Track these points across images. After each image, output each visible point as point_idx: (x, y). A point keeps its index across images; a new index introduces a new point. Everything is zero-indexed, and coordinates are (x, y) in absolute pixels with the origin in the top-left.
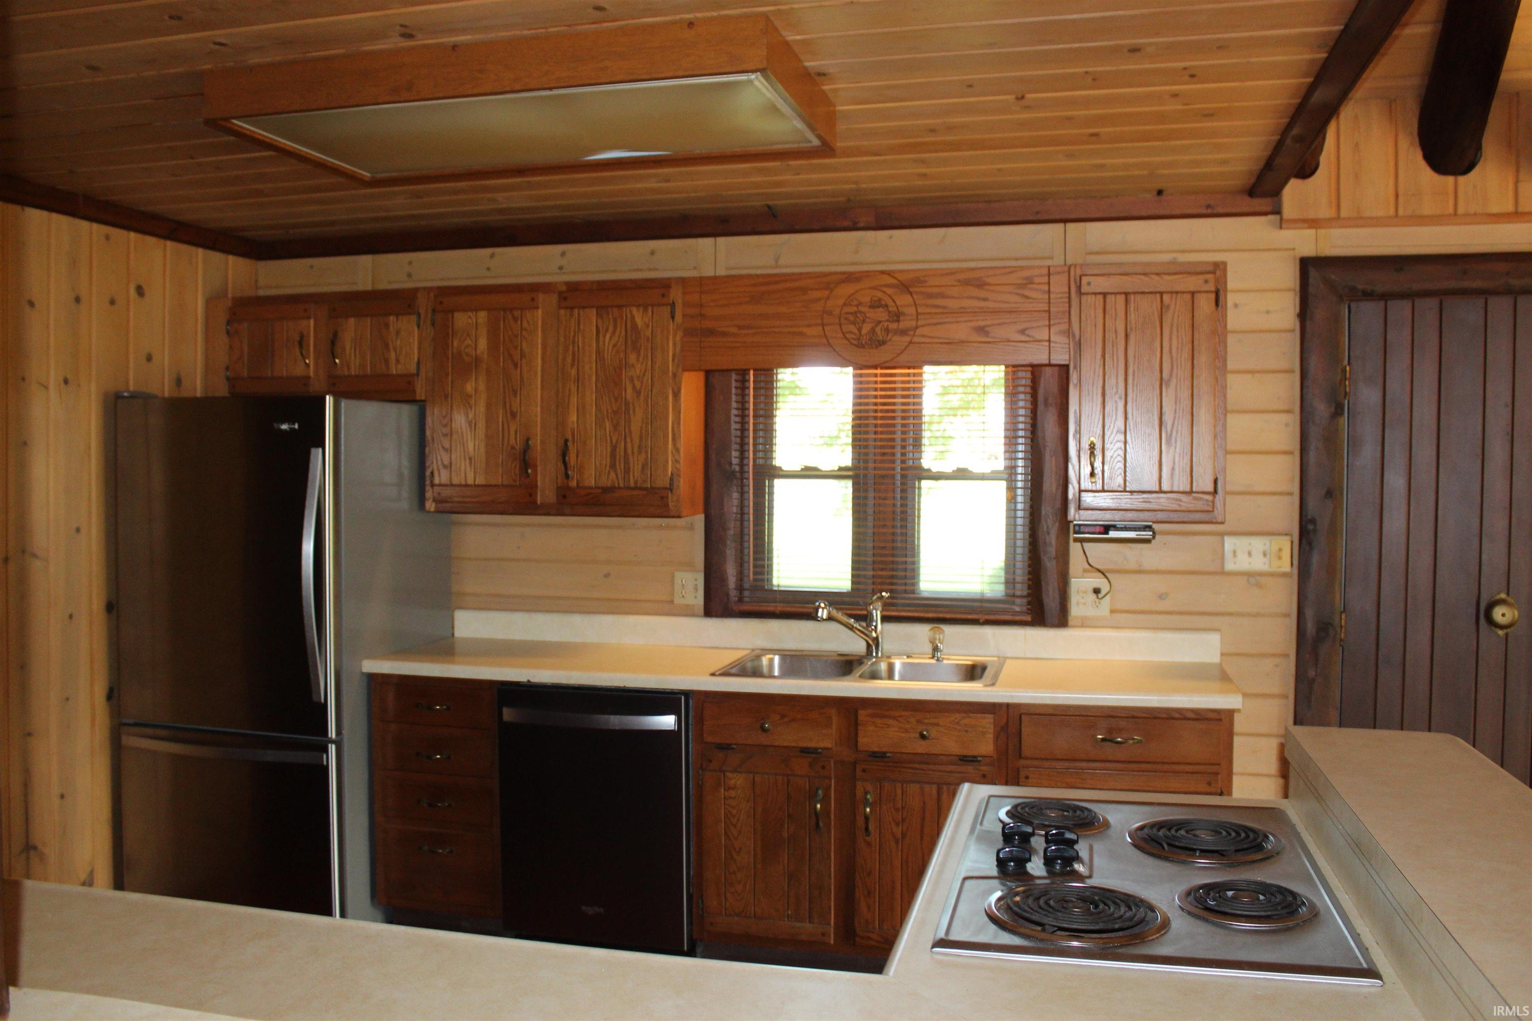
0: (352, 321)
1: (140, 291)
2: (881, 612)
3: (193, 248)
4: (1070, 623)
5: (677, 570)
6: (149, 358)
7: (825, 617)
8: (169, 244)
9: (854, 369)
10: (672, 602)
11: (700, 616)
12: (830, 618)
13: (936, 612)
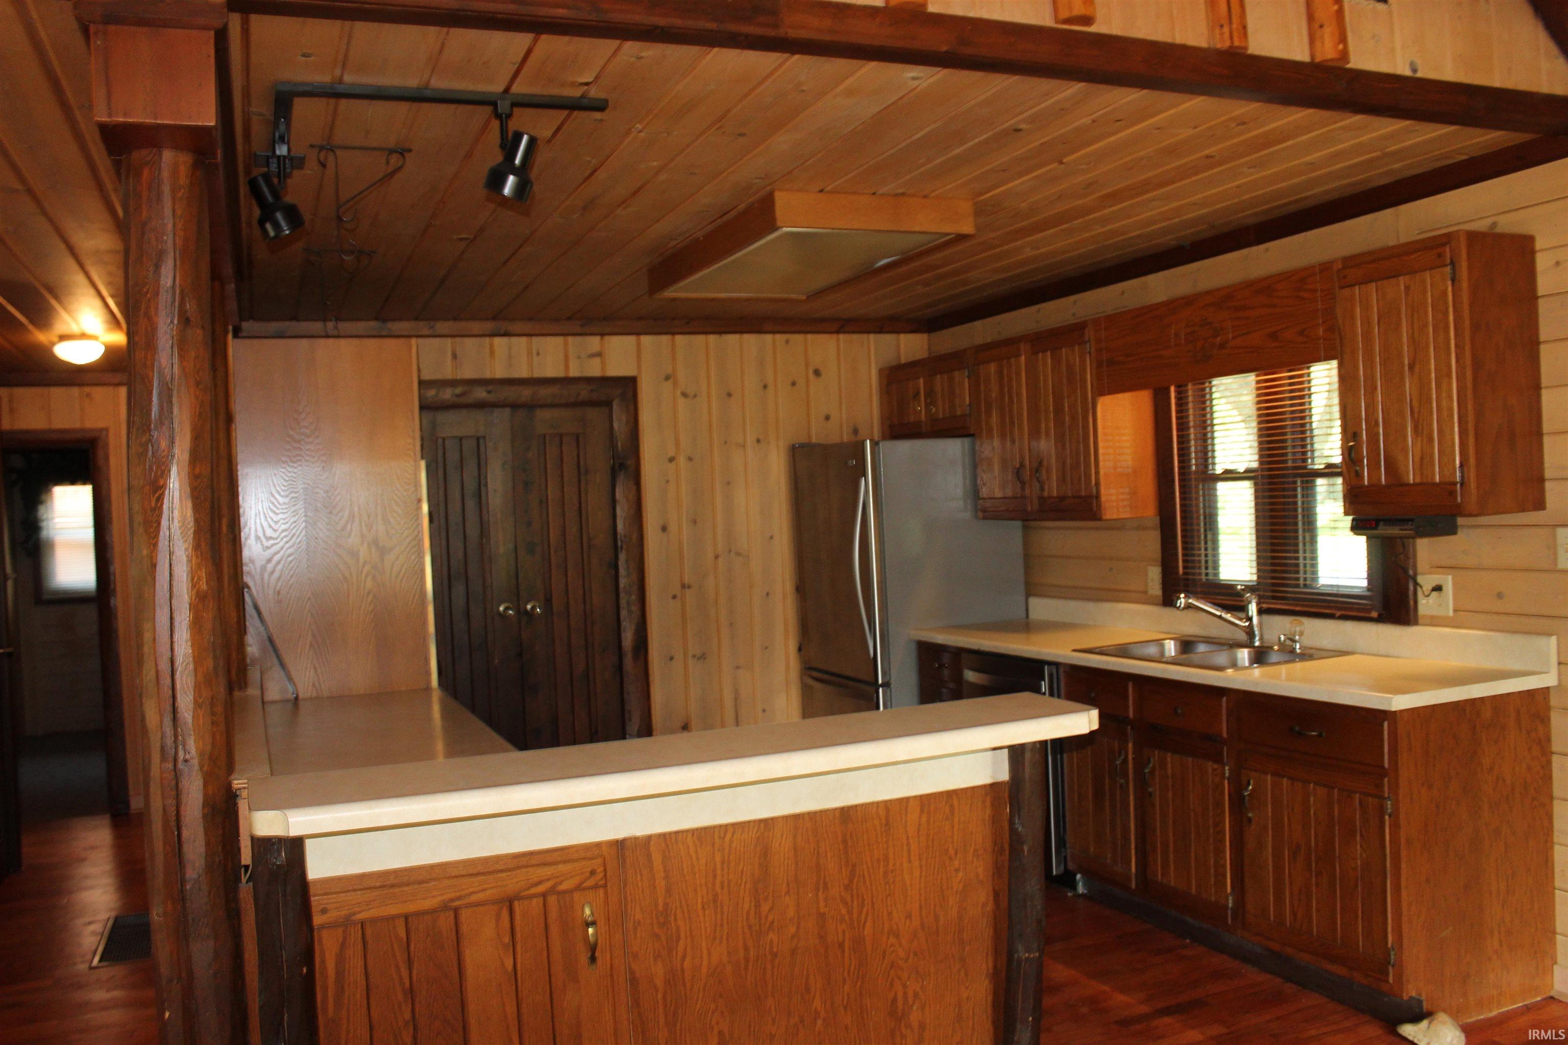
0: (938, 376)
1: (817, 373)
2: (1258, 604)
3: (865, 336)
4: (1420, 621)
5: (1151, 565)
6: (827, 418)
7: (1182, 606)
8: (842, 336)
9: (1257, 376)
10: (1146, 592)
11: (1156, 604)
12: (1189, 607)
13: (1302, 606)
